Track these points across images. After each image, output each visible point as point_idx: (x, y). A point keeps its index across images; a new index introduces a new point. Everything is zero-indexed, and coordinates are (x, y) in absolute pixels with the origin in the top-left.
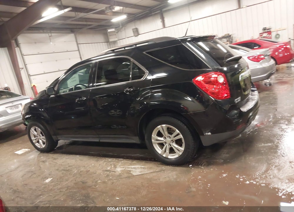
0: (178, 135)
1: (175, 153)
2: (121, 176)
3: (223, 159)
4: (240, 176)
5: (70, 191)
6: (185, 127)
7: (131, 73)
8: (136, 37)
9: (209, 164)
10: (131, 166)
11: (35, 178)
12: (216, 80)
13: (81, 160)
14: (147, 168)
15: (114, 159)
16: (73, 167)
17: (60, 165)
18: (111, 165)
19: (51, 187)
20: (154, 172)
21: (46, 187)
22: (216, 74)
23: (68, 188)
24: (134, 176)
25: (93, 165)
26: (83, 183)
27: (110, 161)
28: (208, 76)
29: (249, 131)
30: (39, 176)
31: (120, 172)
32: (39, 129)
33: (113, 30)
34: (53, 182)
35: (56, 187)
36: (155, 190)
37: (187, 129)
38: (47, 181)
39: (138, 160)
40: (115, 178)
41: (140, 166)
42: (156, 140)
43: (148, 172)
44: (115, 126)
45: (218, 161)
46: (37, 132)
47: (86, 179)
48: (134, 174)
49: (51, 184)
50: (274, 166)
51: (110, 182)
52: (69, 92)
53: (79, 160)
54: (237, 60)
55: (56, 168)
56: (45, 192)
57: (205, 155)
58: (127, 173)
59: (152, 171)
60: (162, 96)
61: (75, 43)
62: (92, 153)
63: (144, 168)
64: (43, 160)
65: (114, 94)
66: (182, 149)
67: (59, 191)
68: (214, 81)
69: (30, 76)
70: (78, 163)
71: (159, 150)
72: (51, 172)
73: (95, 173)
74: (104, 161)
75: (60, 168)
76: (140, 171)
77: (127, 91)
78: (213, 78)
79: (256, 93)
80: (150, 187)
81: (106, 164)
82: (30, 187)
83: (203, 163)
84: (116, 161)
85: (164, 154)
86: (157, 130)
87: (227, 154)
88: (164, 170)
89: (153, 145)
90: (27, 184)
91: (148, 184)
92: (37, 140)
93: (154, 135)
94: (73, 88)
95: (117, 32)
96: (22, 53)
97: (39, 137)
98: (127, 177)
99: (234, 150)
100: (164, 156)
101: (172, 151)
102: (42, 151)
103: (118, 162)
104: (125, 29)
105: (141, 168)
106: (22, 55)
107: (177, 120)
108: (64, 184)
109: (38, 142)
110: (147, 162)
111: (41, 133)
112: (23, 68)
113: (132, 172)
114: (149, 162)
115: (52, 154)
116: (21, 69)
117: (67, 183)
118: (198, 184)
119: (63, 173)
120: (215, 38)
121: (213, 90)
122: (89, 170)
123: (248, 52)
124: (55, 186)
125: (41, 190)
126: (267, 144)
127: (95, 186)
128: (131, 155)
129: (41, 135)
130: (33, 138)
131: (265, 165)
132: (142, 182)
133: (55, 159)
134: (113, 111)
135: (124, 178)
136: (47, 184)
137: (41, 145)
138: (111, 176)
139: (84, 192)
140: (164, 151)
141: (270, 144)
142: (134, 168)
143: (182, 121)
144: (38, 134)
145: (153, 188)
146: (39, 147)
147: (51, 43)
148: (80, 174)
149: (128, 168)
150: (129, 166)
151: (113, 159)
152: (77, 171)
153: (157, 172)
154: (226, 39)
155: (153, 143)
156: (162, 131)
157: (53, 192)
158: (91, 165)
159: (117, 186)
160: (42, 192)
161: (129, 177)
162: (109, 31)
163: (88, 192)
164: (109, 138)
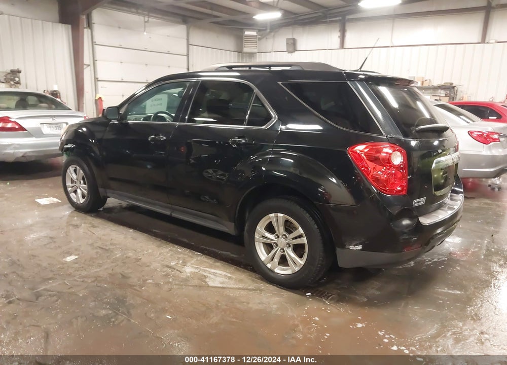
0: (300, 236)
1: (288, 265)
2: (188, 281)
3: (367, 297)
4: (386, 333)
5: (99, 285)
6: (316, 227)
7: (249, 112)
8: (290, 54)
9: (341, 299)
10: (210, 270)
11: (51, 249)
12: (388, 157)
13: (134, 239)
14: (235, 279)
15: (187, 251)
16: (118, 246)
17: (98, 237)
18: (179, 259)
19: (70, 271)
20: (243, 289)
21: (63, 268)
22: (391, 147)
23: (97, 278)
24: (208, 286)
25: (150, 251)
26: (124, 277)
27: (179, 252)
28: (376, 147)
29: (430, 261)
30: (60, 247)
31: (189, 274)
32: (81, 171)
33: (254, 33)
34: (76, 263)
35: (78, 273)
36: (234, 320)
37: (318, 231)
38: (69, 259)
39: (226, 262)
40: (177, 283)
41: (224, 273)
42: (263, 236)
43: (235, 286)
44: (207, 197)
45: (358, 298)
46: (76, 174)
47: (130, 271)
48: (211, 284)
49: (73, 266)
50: (450, 333)
51: (166, 287)
52: (143, 120)
53: (131, 237)
54: (440, 131)
55: (90, 242)
56: (59, 275)
57: (339, 281)
58: (199, 279)
59: (241, 286)
60: (293, 165)
61: (185, 42)
62: (157, 231)
63: (229, 278)
64: (74, 223)
65: (220, 142)
66: (301, 262)
67: (82, 280)
68: (384, 159)
69: (98, 80)
70: (127, 241)
71: (262, 254)
72: (80, 246)
73: (148, 266)
74: (170, 250)
75: (96, 243)
76: (222, 281)
77: (234, 142)
78: (384, 153)
79: (461, 197)
80: (228, 313)
81: (171, 255)
82: (39, 262)
83: (331, 296)
84: (188, 254)
85: (269, 262)
86: (268, 219)
87: (378, 289)
88: (261, 290)
89: (256, 243)
90: (35, 256)
91: (226, 305)
92: (74, 189)
93: (261, 228)
94: (151, 116)
95: (260, 39)
96: (94, 41)
97: (77, 185)
98: (196, 286)
99: (391, 287)
100: (269, 266)
101: (283, 261)
102: (78, 208)
103: (192, 257)
104: (274, 36)
105: (225, 276)
106: (93, 43)
107: (305, 212)
108: (94, 270)
109: (75, 192)
110: (238, 270)
111: (83, 179)
112: (89, 65)
113: (207, 280)
114: (242, 269)
115: (92, 216)
116: (85, 66)
117: (98, 270)
118: (310, 329)
119: (97, 253)
120: (413, 85)
121: (379, 175)
122: (140, 259)
123: (474, 122)
124: (78, 271)
125: (53, 272)
126: (452, 290)
127: (141, 286)
128: (216, 250)
129: (82, 182)
130: (69, 184)
131: (436, 325)
132: (218, 301)
133: (94, 226)
134: (210, 171)
135: (191, 286)
136: (66, 264)
137: (78, 198)
138: (171, 277)
139: (119, 292)
140: (271, 257)
141: (459, 293)
142: (214, 274)
143: (311, 215)
144: (77, 179)
145: (232, 315)
146: (75, 200)
147: (145, 33)
148: (124, 261)
149: (205, 271)
150: (207, 269)
151: (186, 249)
152: (120, 254)
153: (249, 289)
154: (445, 91)
155: (256, 240)
156: (275, 224)
157: (71, 279)
158: (147, 251)
159: (176, 297)
160: (54, 275)
161: (200, 287)
162: (247, 33)
163: (126, 293)
164: (188, 213)
